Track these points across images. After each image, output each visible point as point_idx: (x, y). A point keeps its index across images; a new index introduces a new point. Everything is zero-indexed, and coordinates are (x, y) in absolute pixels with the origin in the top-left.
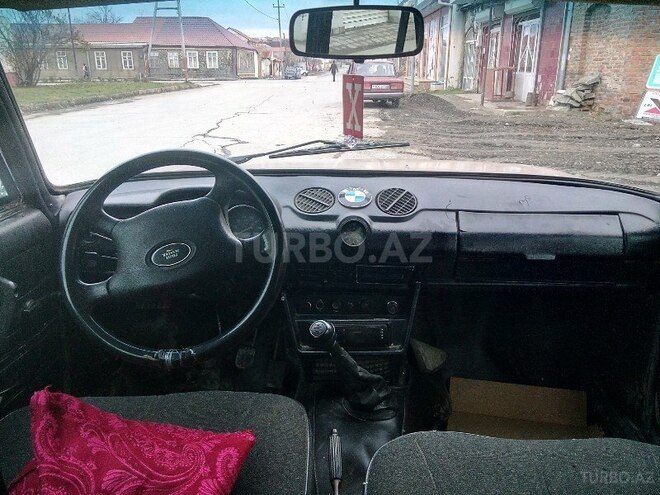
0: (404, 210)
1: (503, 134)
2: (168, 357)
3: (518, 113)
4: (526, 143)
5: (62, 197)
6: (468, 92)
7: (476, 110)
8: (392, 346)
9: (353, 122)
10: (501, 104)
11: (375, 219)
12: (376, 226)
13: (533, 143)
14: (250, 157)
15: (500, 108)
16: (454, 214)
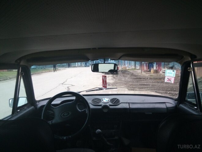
0: (117, 103)
1: (148, 81)
2: (65, 138)
3: (152, 75)
4: (154, 84)
5: (38, 103)
6: (137, 70)
7: (140, 74)
8: (116, 137)
9: (105, 85)
10: (147, 73)
11: (110, 105)
12: (111, 107)
13: (156, 84)
14: (81, 92)
15: (147, 74)
16: (128, 104)
